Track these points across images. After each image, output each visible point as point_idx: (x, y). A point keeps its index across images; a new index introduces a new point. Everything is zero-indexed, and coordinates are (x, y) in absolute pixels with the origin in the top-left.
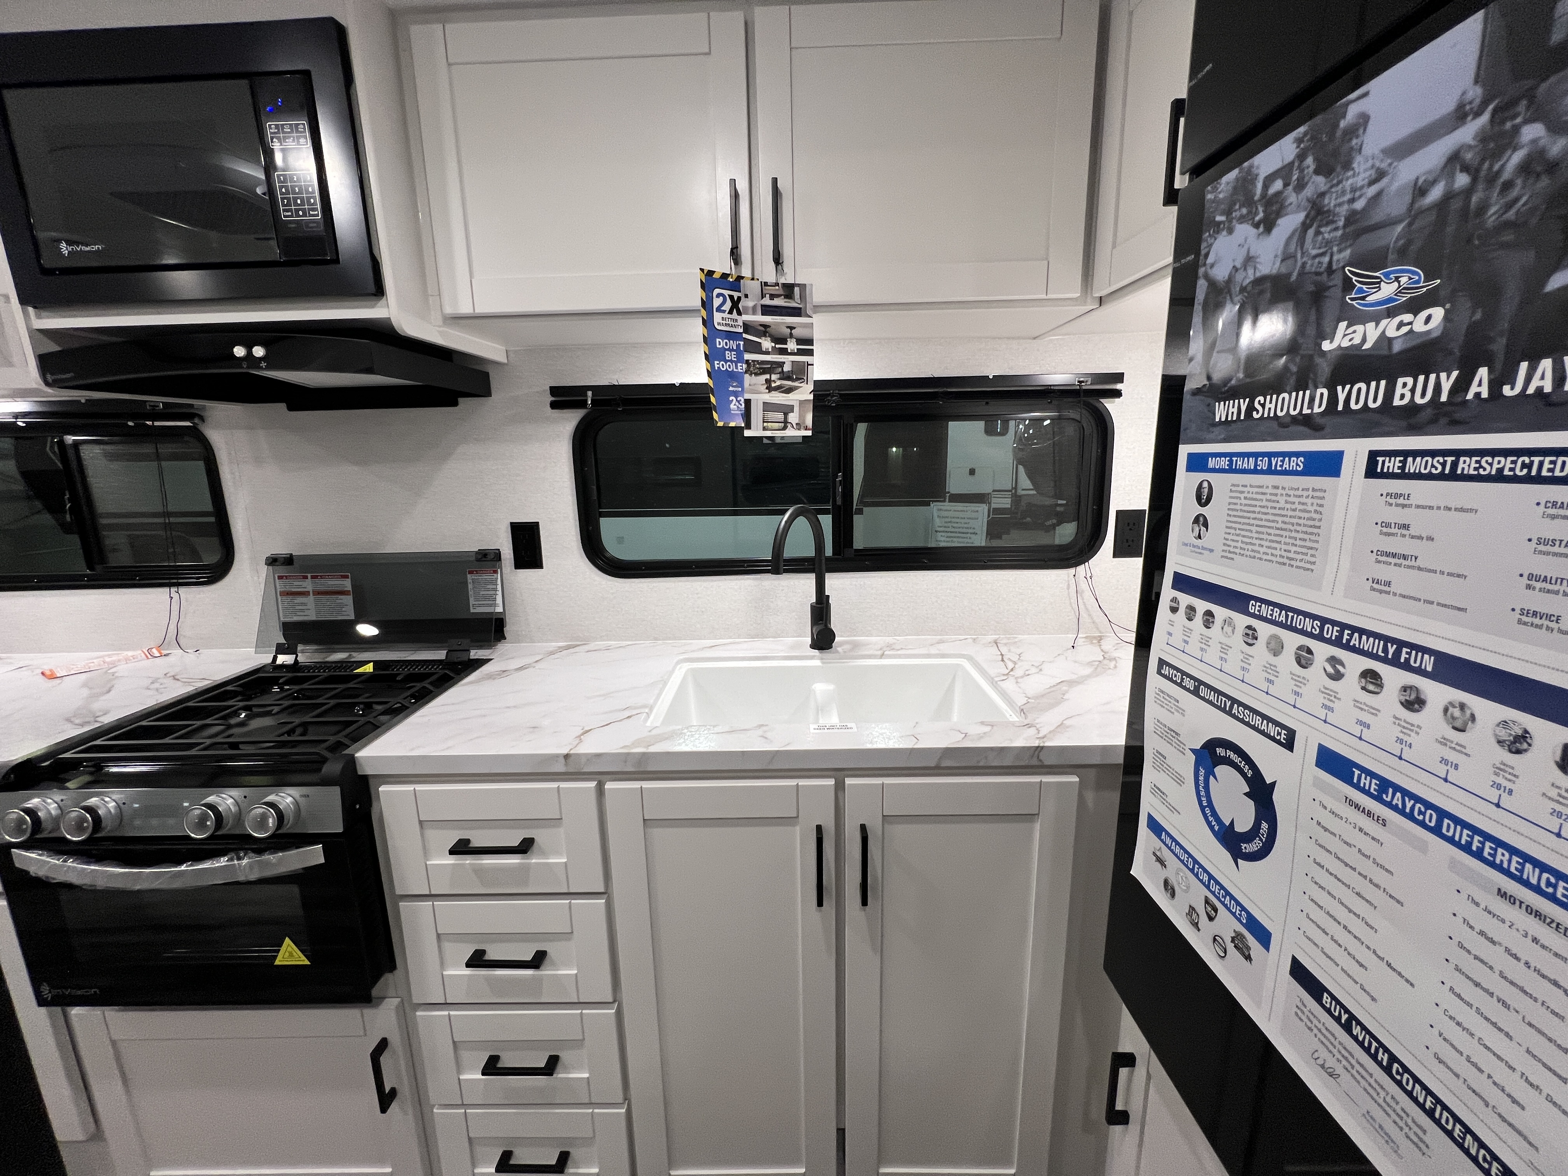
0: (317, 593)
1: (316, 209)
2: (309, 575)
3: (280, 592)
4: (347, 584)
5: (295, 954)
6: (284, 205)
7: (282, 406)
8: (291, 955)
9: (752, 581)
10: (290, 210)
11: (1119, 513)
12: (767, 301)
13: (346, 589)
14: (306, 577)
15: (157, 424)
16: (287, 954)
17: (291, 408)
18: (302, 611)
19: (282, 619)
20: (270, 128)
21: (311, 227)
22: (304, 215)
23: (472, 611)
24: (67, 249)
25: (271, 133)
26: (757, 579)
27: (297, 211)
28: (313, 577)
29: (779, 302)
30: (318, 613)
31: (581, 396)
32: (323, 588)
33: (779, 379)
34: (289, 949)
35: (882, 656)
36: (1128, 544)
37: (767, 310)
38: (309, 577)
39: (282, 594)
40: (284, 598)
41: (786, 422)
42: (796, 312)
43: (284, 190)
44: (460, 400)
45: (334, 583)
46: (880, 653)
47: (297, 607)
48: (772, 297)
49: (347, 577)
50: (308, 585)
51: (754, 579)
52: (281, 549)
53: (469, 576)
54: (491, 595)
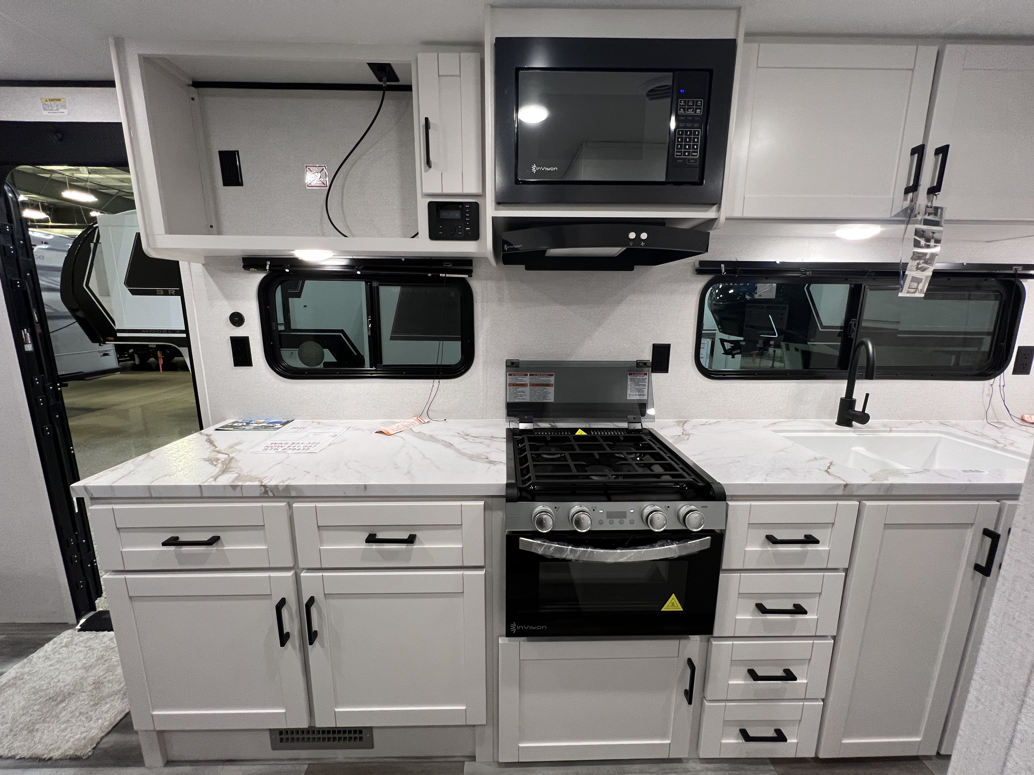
0: (532, 385)
1: (697, 152)
2: (529, 374)
3: (509, 384)
4: (552, 380)
5: (675, 604)
6: (677, 148)
7: (523, 267)
8: (673, 604)
9: (794, 384)
10: (681, 152)
11: (1019, 348)
12: (927, 217)
13: (551, 383)
14: (526, 375)
15: (447, 275)
16: (671, 604)
17: (527, 269)
18: (521, 396)
19: (508, 401)
20: (681, 102)
21: (691, 162)
22: (689, 155)
23: (628, 398)
24: (536, 169)
25: (680, 105)
26: (798, 383)
27: (685, 152)
28: (530, 375)
29: (931, 218)
30: (531, 396)
31: (718, 267)
32: (536, 382)
33: (923, 263)
34: (673, 601)
35: (891, 431)
36: (1023, 367)
37: (926, 222)
38: (529, 375)
39: (510, 385)
40: (511, 387)
41: (917, 289)
42: (937, 224)
43: (680, 140)
44: (635, 267)
45: (543, 379)
46: (889, 429)
47: (518, 394)
48: (930, 214)
49: (552, 375)
50: (527, 380)
51: (796, 383)
52: (513, 357)
53: (629, 376)
54: (641, 389)
